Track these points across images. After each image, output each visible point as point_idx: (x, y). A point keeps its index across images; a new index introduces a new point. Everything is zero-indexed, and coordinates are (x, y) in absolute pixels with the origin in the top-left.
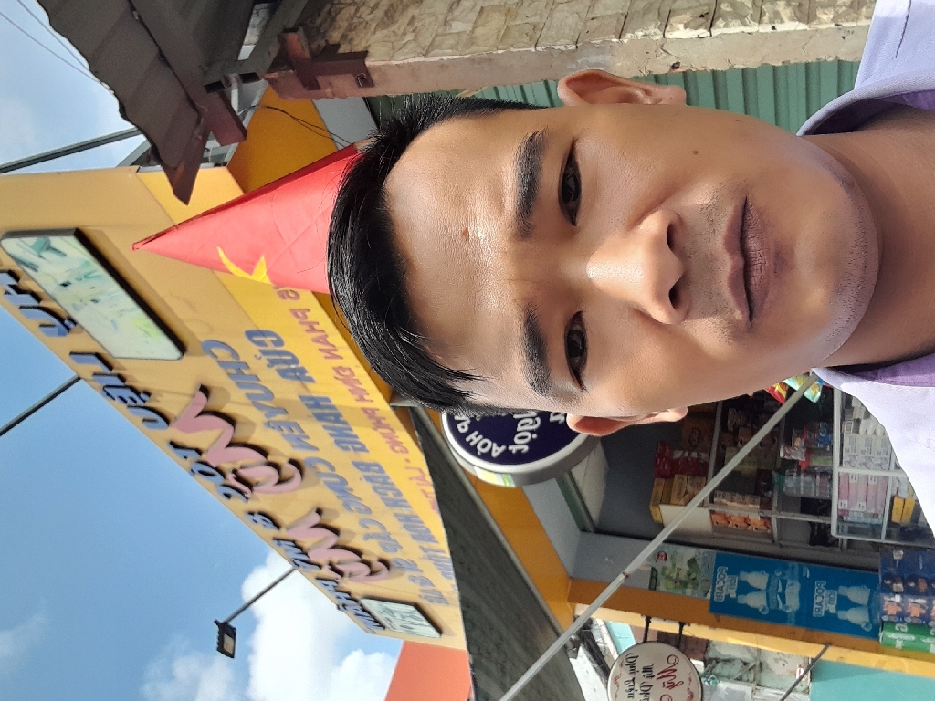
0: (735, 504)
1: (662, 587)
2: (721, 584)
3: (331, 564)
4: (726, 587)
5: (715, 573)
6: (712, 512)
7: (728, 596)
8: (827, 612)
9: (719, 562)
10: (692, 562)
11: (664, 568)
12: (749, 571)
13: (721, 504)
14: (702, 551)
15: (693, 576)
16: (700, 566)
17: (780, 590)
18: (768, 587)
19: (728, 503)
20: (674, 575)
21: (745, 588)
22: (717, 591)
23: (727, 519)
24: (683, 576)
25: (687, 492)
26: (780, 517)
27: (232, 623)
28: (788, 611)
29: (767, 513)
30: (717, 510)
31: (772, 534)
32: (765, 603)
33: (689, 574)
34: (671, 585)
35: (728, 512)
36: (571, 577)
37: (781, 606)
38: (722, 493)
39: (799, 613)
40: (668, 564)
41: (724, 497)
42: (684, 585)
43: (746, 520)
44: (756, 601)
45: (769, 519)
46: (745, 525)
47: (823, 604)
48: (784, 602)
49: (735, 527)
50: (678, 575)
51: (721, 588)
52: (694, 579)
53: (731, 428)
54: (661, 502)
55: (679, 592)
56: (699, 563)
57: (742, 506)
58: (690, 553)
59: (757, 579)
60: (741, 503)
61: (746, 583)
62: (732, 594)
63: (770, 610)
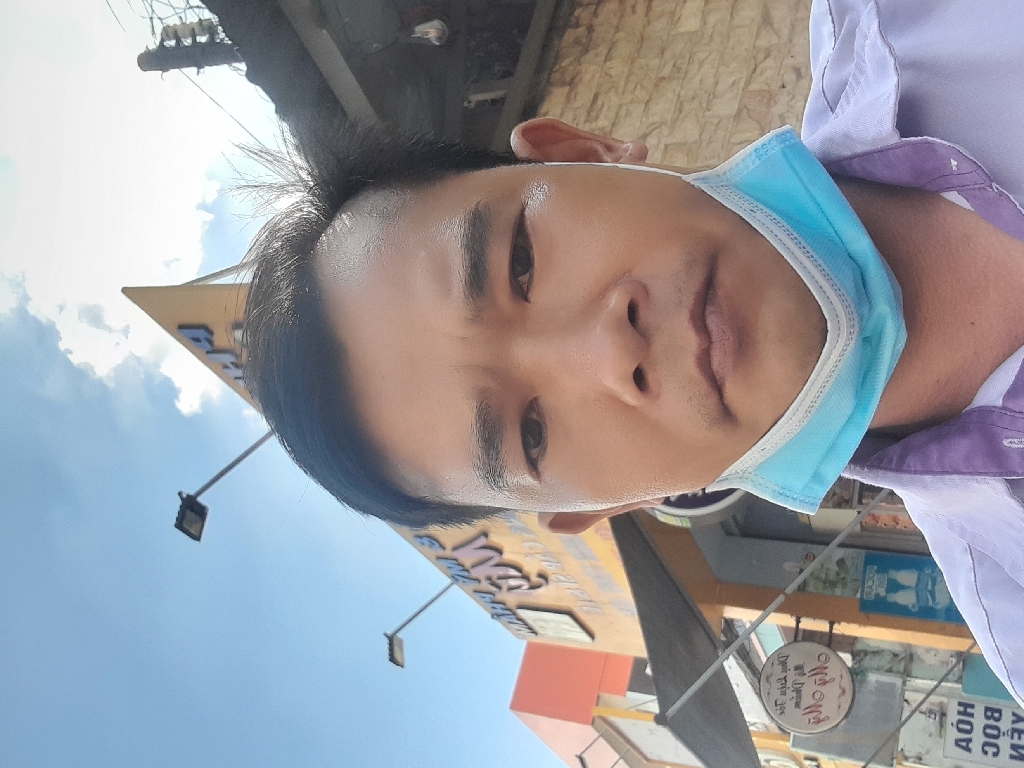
0: (883, 504)
1: (811, 589)
2: (870, 583)
3: (489, 578)
4: (876, 586)
5: (865, 572)
7: (877, 595)
9: (869, 561)
10: (841, 562)
12: (898, 569)
14: (851, 551)
15: (842, 576)
17: (930, 587)
18: (917, 585)
20: (823, 576)
21: (895, 586)
22: (866, 590)
23: (875, 518)
24: (832, 577)
25: (834, 494)
27: (400, 634)
28: (939, 607)
32: (915, 601)
33: (838, 574)
34: (820, 585)
35: (877, 512)
37: (930, 603)
38: (871, 494)
39: (949, 609)
41: (872, 499)
42: (833, 584)
43: (895, 519)
44: (906, 598)
46: (894, 524)
48: (934, 599)
49: (884, 526)
50: (827, 575)
51: (871, 587)
52: (843, 579)
55: (828, 592)
56: (849, 563)
58: (839, 553)
59: (906, 577)
61: (896, 580)
62: (882, 592)
63: (920, 608)
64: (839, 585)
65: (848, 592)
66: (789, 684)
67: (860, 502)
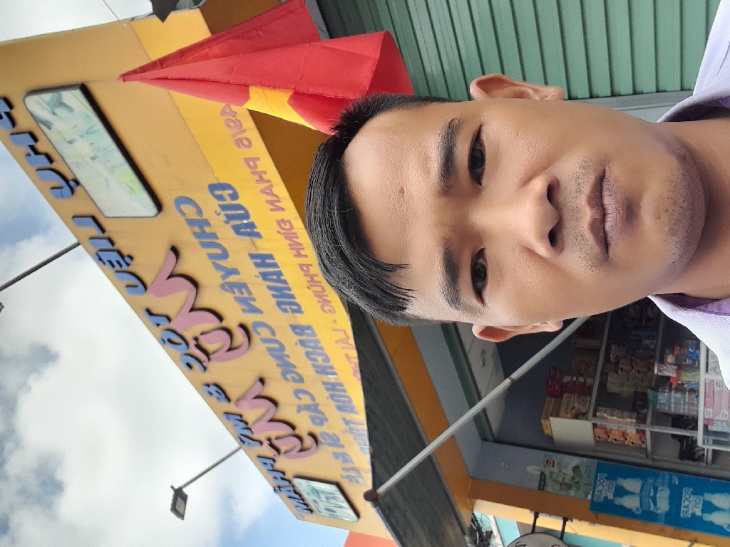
0: (615, 418)
1: (549, 489)
2: (600, 488)
3: (269, 439)
4: (605, 490)
5: (596, 478)
6: (595, 426)
7: (606, 498)
8: (693, 514)
9: (600, 469)
10: (576, 469)
11: (552, 473)
12: (625, 477)
13: (603, 417)
14: (585, 460)
15: (577, 480)
16: (583, 472)
17: (652, 494)
18: (641, 492)
19: (609, 417)
20: (560, 479)
21: (621, 492)
22: (596, 493)
23: (607, 432)
24: (568, 480)
25: (573, 408)
26: (652, 430)
27: (185, 490)
28: (659, 512)
29: (642, 427)
30: (599, 423)
31: (646, 449)
32: (639, 505)
33: (573, 478)
34: (558, 487)
35: (609, 425)
36: (471, 477)
37: (652, 508)
38: (604, 409)
39: (668, 515)
40: (556, 469)
41: (605, 412)
42: (569, 487)
43: (624, 434)
44: (631, 503)
45: (644, 432)
46: (622, 439)
47: (690, 507)
48: (655, 505)
49: (614, 441)
50: (563, 479)
51: (600, 491)
52: (577, 482)
53: (613, 360)
54: (551, 416)
55: (564, 493)
56: (583, 470)
57: (620, 420)
58: (575, 461)
59: (632, 485)
60: (620, 417)
61: (622, 487)
62: (611, 496)
63: (643, 511)
64: (574, 488)
65: (581, 494)
67: (595, 415)
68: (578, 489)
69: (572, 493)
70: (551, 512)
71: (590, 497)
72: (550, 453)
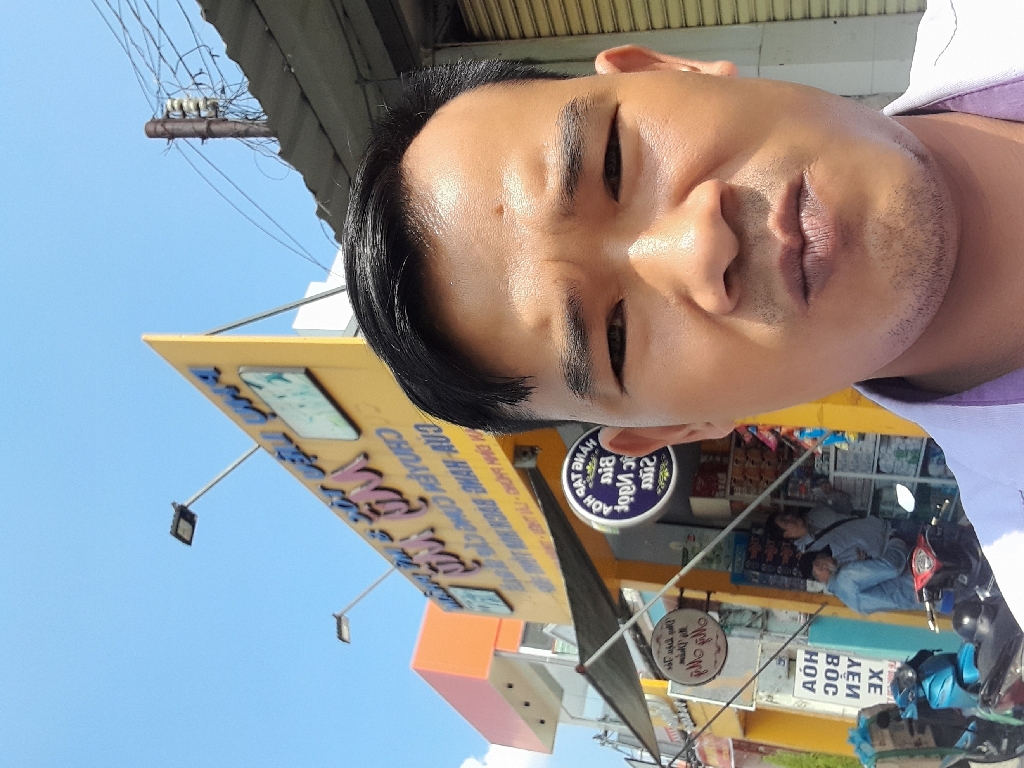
5: (735, 549)
6: (731, 502)
9: (738, 541)
11: (693, 548)
15: (717, 553)
16: (722, 545)
22: (736, 565)
27: (346, 615)
30: (735, 499)
33: (714, 552)
36: (617, 559)
40: (697, 544)
51: (739, 562)
52: (718, 555)
55: (706, 567)
64: (715, 561)
65: (722, 567)
66: (675, 644)
67: (732, 492)
68: (719, 562)
69: (714, 566)
70: (695, 589)
71: (730, 569)
72: (690, 528)
